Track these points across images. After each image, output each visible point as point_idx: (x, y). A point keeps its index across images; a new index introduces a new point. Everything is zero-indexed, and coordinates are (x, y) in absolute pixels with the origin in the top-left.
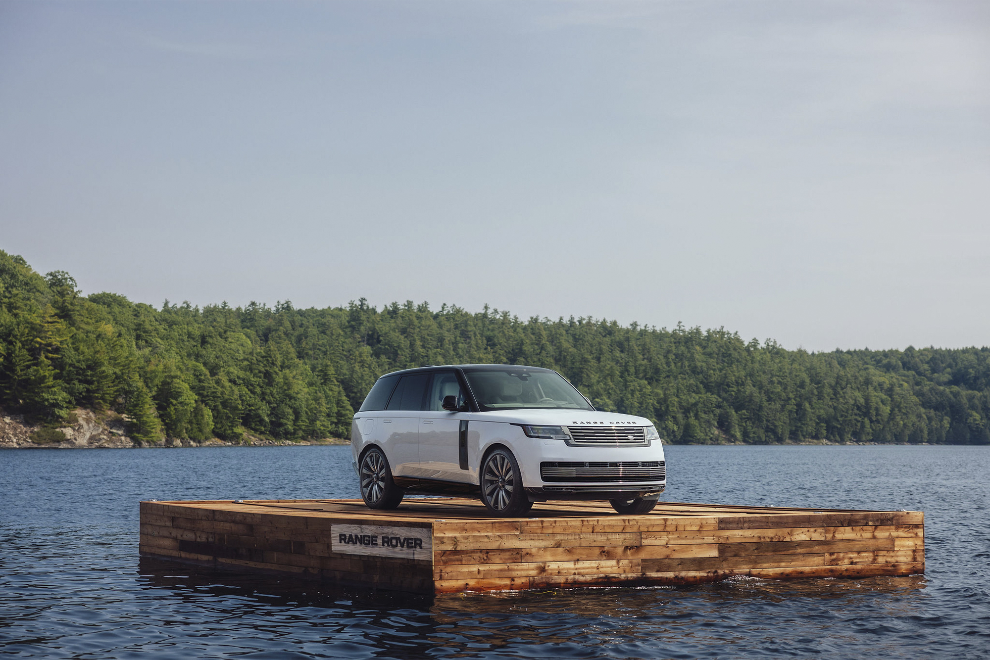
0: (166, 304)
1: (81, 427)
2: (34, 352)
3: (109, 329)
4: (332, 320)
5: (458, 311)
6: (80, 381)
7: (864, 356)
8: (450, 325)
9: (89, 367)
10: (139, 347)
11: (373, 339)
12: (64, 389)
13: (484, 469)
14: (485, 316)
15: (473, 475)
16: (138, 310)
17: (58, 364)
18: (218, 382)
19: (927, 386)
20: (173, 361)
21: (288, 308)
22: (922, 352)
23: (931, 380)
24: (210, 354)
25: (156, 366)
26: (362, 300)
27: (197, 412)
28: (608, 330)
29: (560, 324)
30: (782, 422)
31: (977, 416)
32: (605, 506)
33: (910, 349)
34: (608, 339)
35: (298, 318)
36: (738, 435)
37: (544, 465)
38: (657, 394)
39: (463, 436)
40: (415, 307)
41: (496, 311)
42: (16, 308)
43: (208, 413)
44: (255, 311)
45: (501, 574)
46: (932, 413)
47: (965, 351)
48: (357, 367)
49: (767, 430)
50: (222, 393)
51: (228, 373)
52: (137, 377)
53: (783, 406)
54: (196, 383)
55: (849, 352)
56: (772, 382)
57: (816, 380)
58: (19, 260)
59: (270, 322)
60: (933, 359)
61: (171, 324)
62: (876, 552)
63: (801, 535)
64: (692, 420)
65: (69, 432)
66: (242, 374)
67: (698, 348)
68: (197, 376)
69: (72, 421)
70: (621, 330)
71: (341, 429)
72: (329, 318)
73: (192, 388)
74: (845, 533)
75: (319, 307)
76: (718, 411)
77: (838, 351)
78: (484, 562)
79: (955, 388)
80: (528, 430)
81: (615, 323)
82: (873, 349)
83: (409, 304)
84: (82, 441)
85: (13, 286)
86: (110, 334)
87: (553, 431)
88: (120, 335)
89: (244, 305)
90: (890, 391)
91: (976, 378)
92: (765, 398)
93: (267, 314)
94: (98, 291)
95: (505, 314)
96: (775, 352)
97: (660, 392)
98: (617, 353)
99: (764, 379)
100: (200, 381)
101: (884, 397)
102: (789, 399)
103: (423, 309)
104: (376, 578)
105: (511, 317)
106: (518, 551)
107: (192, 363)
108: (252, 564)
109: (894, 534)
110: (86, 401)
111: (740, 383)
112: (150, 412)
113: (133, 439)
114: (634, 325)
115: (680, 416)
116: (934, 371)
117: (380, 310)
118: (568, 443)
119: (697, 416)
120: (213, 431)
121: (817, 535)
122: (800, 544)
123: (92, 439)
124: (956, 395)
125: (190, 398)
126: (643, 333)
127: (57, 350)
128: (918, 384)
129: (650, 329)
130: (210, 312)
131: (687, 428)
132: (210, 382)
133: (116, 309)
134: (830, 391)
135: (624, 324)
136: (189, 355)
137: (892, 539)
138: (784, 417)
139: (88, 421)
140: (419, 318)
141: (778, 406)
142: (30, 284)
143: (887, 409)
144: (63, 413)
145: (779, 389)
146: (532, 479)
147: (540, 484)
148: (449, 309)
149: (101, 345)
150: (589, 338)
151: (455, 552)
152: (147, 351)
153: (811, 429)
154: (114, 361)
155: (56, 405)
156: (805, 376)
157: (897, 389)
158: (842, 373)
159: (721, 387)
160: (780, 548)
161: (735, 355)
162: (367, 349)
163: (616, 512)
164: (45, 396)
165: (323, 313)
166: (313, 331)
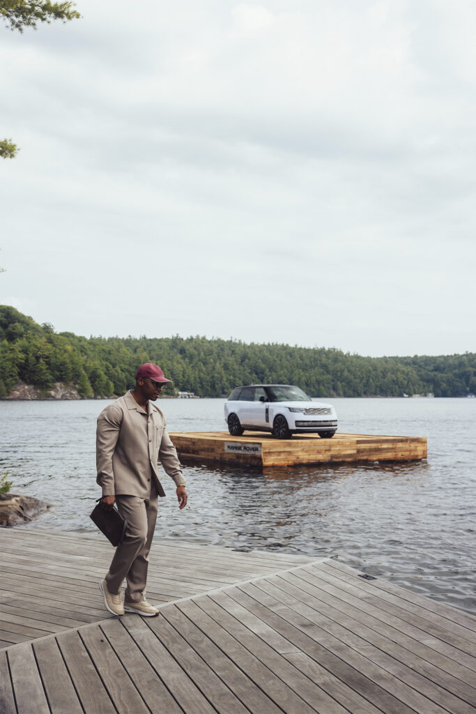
0: (91, 336)
1: (58, 390)
2: (37, 358)
3: (69, 348)
4: (164, 343)
5: (219, 339)
6: (58, 371)
7: (395, 359)
8: (216, 345)
9: (61, 365)
10: (82, 356)
11: (182, 351)
12: (51, 374)
13: (275, 422)
14: (231, 341)
15: (271, 424)
16: (81, 339)
17: (48, 363)
18: (116, 371)
19: (423, 372)
20: (97, 362)
21: (145, 338)
22: (421, 357)
23: (425, 369)
24: (112, 358)
25: (90, 364)
26: (177, 334)
27: (107, 384)
28: (285, 348)
29: (264, 345)
30: (360, 388)
31: (445, 385)
32: (316, 435)
33: (416, 356)
34: (284, 352)
35: (149, 342)
36: (341, 393)
37: (296, 422)
38: (306, 376)
39: (267, 410)
40: (200, 337)
41: (236, 339)
42: (30, 339)
43: (112, 384)
44: (131, 339)
45: (284, 459)
46: (425, 384)
47: (440, 357)
48: (175, 363)
49: (354, 391)
50: (118, 376)
51: (120, 367)
52: (82, 369)
53: (361, 381)
54: (107, 372)
55: (389, 357)
56: (356, 370)
57: (375, 369)
58: (30, 318)
59: (137, 344)
60: (426, 360)
61: (95, 345)
62: (410, 451)
63: (385, 446)
64: (322, 387)
65: (53, 393)
66: (126, 367)
67: (324, 355)
68: (107, 368)
69: (54, 388)
70: (290, 348)
71: (169, 391)
72: (163, 343)
73: (105, 374)
74: (400, 445)
75: (158, 338)
76: (332, 383)
77: (385, 357)
78: (279, 455)
79: (435, 373)
80: (291, 410)
81: (288, 345)
82: (400, 356)
83: (198, 336)
84: (59, 396)
85: (28, 329)
86: (70, 350)
87: (300, 410)
88: (74, 350)
89: (126, 337)
90: (407, 375)
91: (444, 369)
92: (353, 377)
93: (136, 340)
94: (63, 331)
95: (240, 342)
96: (358, 357)
97: (308, 374)
98: (289, 357)
99: (352, 369)
100: (108, 370)
101: (405, 377)
102: (363, 377)
103: (204, 338)
104: (241, 461)
105: (242, 342)
106: (290, 452)
107: (104, 363)
108: (194, 456)
109: (417, 445)
110: (60, 379)
111: (342, 371)
112: (88, 384)
113: (81, 395)
114: (296, 345)
115: (316, 385)
116: (426, 365)
117: (185, 339)
118: (304, 414)
119: (323, 385)
120: (114, 393)
121: (389, 446)
122: (384, 449)
123: (63, 395)
124: (435, 376)
125: (105, 378)
126: (300, 349)
127: (47, 357)
128: (419, 371)
129: (303, 347)
130: (111, 340)
131: (319, 390)
132: (112, 371)
133: (71, 339)
134: (381, 374)
135: (292, 345)
136: (103, 359)
137: (416, 447)
138: (361, 385)
139: (61, 388)
140: (202, 342)
141: (359, 381)
142: (35, 328)
143: (406, 382)
144: (50, 385)
145: (359, 373)
146: (292, 426)
147: (295, 428)
148: (215, 339)
149: (66, 355)
150: (276, 351)
151: (269, 453)
152: (85, 357)
153: (373, 390)
154: (72, 362)
155: (47, 381)
156: (371, 368)
157: (410, 373)
158: (386, 366)
159: (334, 373)
160: (378, 450)
161: (340, 358)
162: (179, 356)
163: (319, 437)
164: (43, 377)
165: (161, 340)
166: (156, 348)
